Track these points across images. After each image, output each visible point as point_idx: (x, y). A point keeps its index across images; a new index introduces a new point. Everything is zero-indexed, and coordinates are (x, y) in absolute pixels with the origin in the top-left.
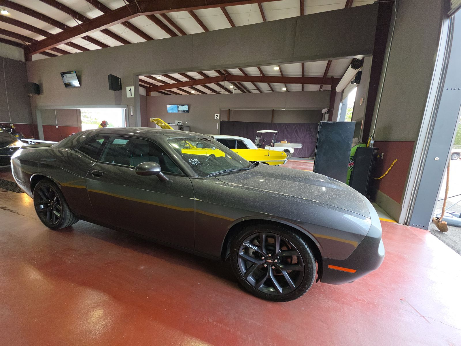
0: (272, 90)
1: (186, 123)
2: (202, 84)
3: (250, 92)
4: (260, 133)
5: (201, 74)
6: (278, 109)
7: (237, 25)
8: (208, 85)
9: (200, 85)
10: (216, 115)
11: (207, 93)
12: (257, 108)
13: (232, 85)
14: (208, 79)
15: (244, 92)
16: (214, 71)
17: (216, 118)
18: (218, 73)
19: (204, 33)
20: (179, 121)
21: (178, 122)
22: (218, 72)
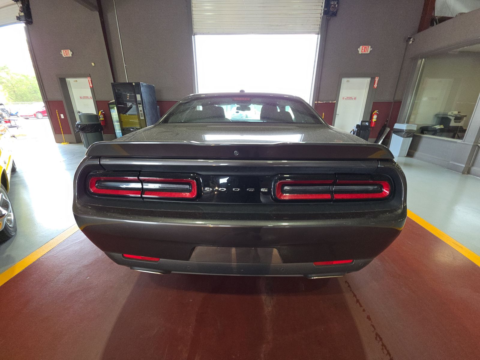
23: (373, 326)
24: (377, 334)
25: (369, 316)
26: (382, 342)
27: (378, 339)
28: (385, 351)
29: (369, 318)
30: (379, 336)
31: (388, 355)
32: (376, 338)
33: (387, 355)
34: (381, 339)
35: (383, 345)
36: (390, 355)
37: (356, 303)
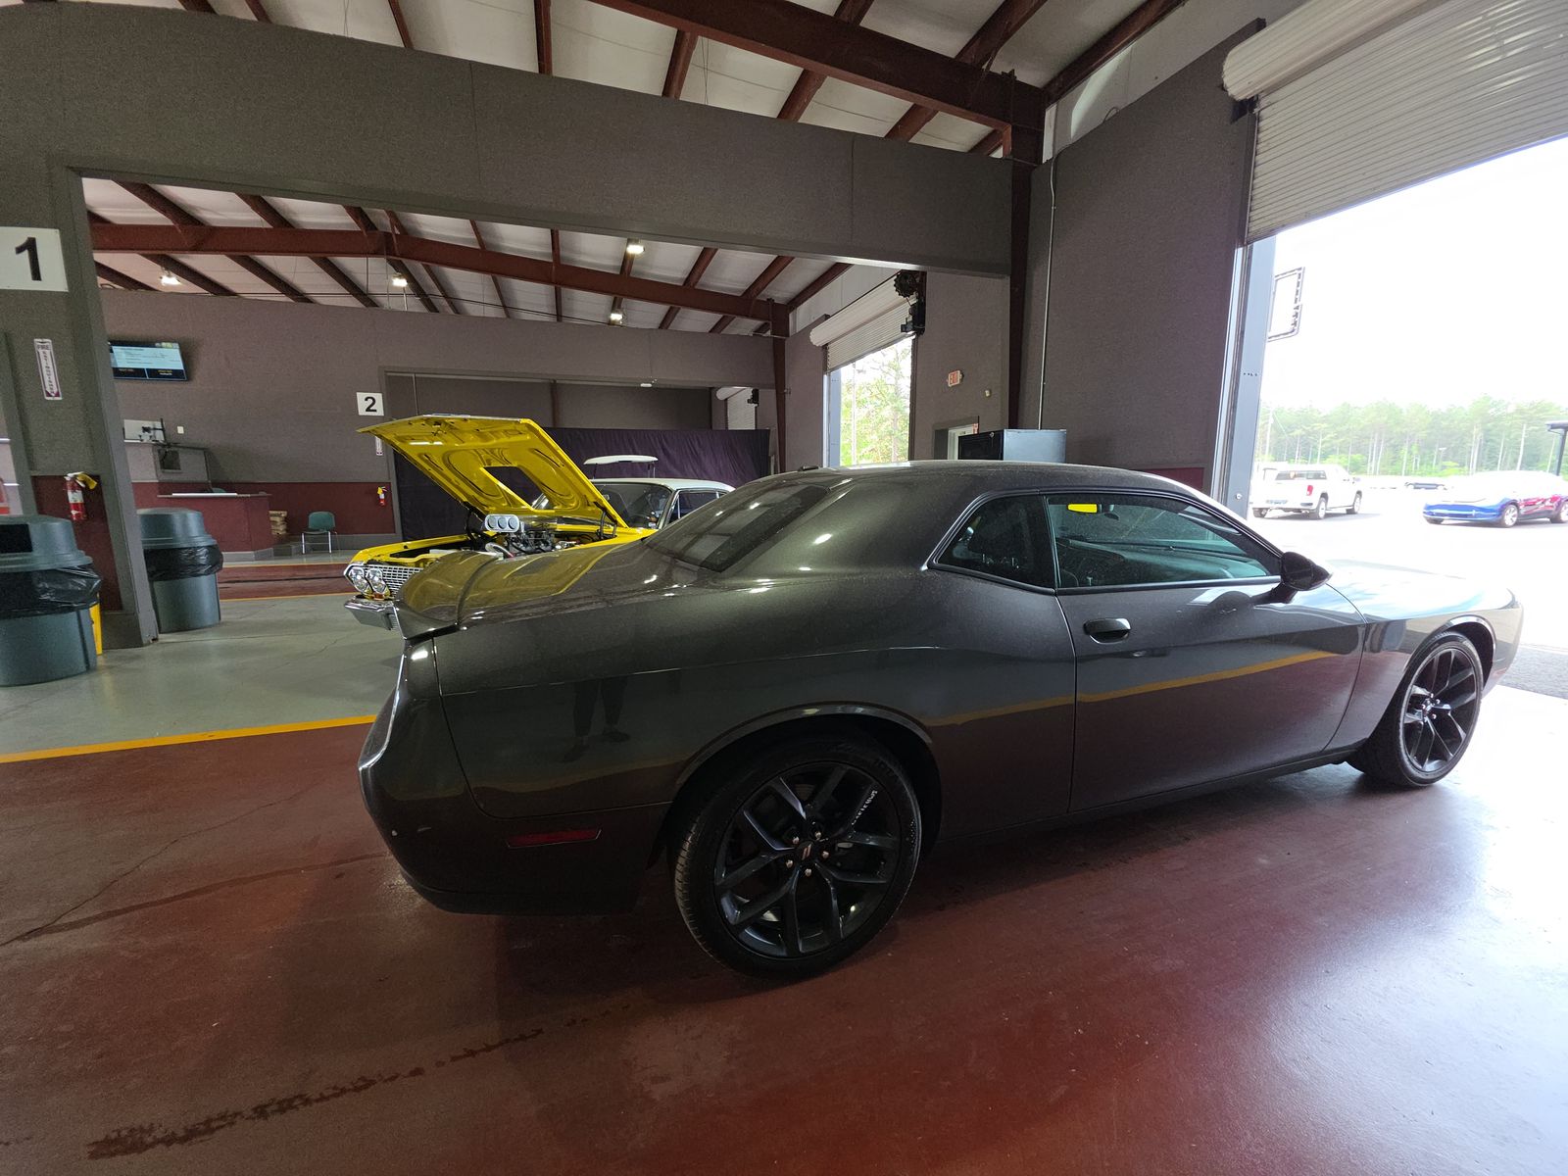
0: (559, 316)
1: (181, 430)
2: (235, 251)
3: (457, 311)
4: (600, 465)
5: (255, 208)
6: (567, 382)
7: (559, 70)
8: (269, 261)
9: (224, 256)
10: (361, 396)
11: (238, 292)
12: (490, 372)
13: (400, 277)
14: (287, 236)
15: (431, 307)
16: (339, 207)
17: (368, 410)
18: (355, 218)
19: (395, 49)
20: (147, 424)
21: (146, 430)
22: (357, 213)
23: (393, 1079)
24: (372, 1082)
25: (421, 1074)
26: (349, 1090)
27: (361, 1083)
28: (331, 1092)
29: (417, 1072)
30: (366, 1087)
31: (319, 1097)
32: (363, 1079)
33: (321, 1094)
34: (357, 1089)
35: (343, 1091)
36: (317, 1101)
37: (465, 1049)
